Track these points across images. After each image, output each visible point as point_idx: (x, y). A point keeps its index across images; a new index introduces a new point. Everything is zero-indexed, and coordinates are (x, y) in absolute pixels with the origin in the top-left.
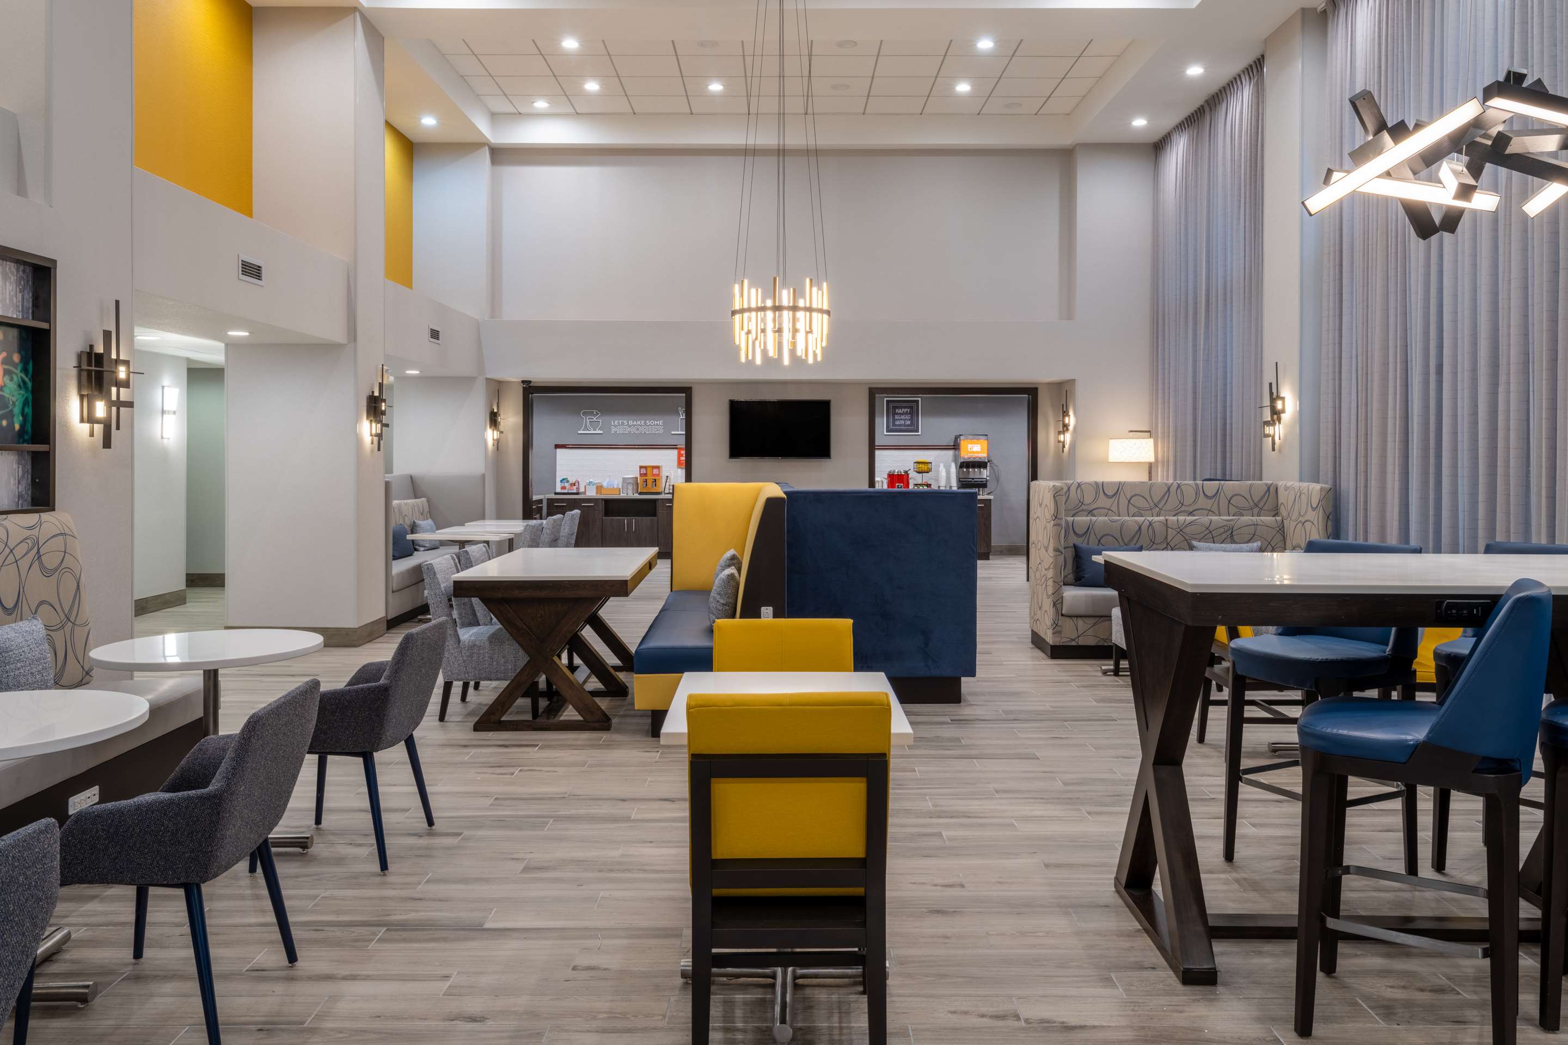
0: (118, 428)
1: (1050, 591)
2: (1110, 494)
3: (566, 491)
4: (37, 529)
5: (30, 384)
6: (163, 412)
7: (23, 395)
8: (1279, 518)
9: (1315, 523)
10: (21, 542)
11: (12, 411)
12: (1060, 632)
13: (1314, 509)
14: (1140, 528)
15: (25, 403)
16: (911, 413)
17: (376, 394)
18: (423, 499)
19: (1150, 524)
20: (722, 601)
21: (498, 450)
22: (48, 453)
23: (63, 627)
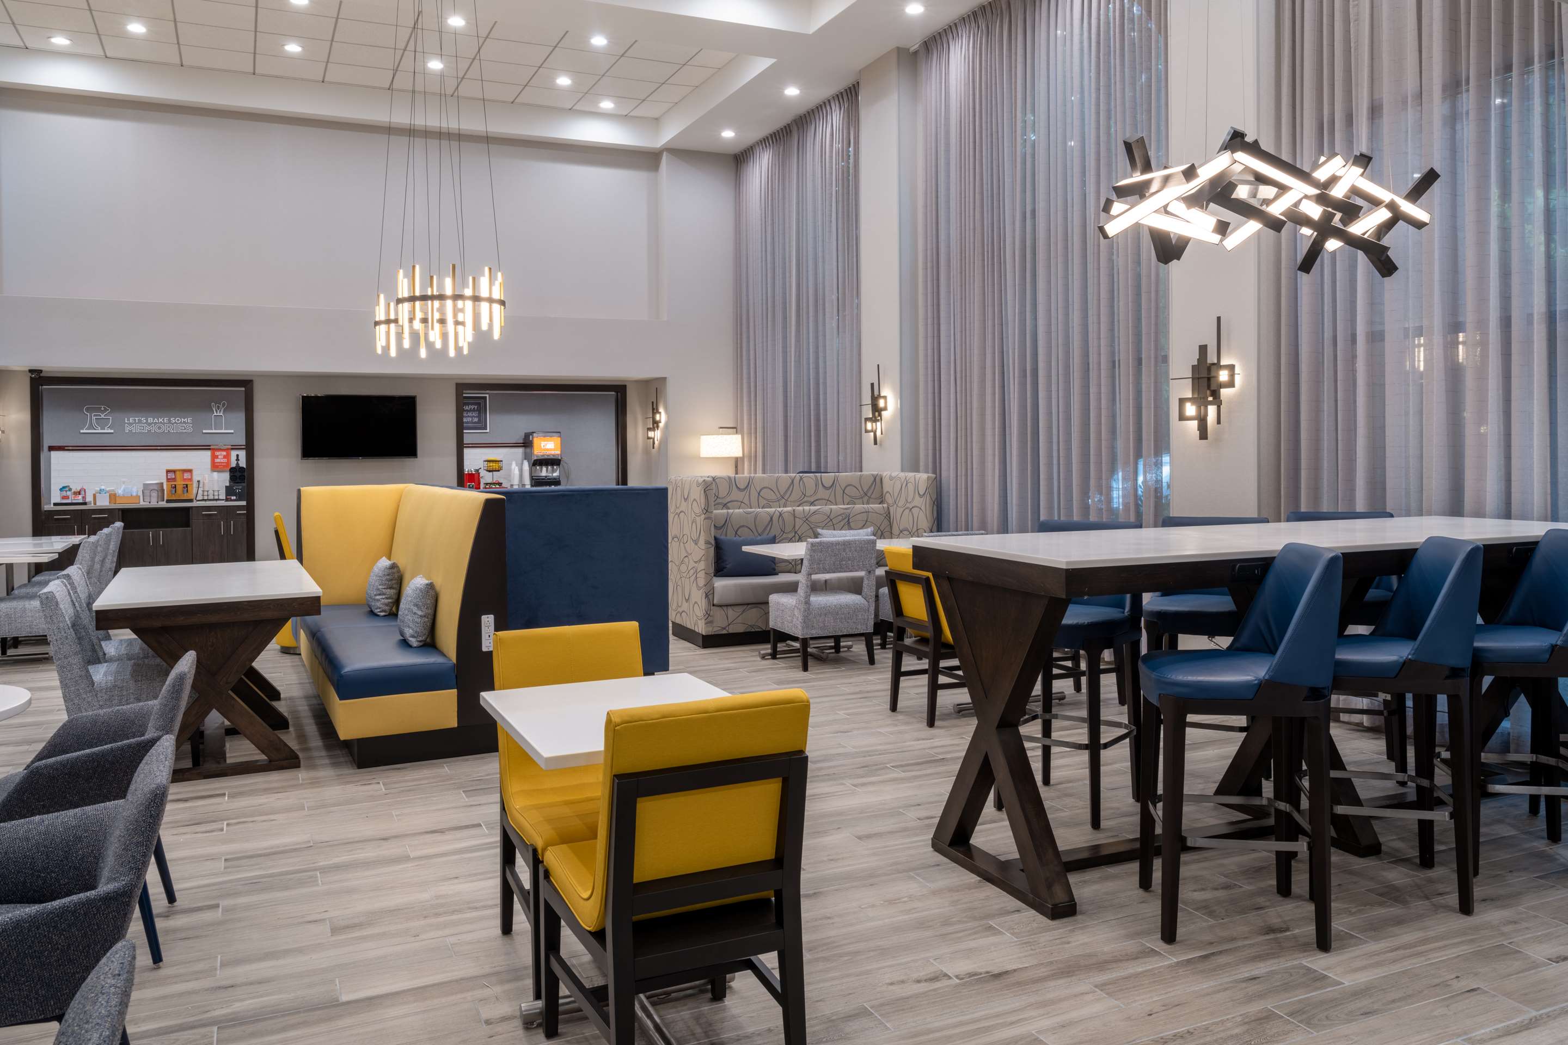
1: (702, 582)
2: (742, 487)
3: (69, 502)
8: (885, 505)
9: (923, 508)
12: (711, 622)
13: (921, 496)
14: (771, 518)
16: (479, 410)
19: (781, 514)
20: (420, 613)
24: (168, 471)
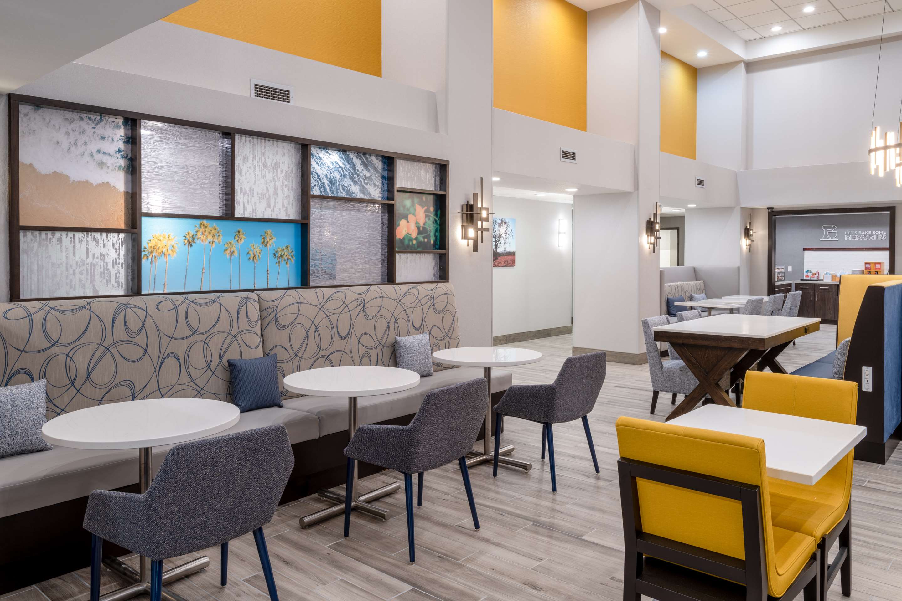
0: (482, 242)
3: (809, 278)
4: (434, 291)
5: (438, 222)
6: (559, 233)
7: (435, 227)
10: (425, 297)
11: (429, 234)
15: (436, 231)
17: (652, 220)
18: (701, 281)
20: (842, 359)
21: (750, 252)
22: (445, 254)
23: (444, 339)
24: (866, 263)
